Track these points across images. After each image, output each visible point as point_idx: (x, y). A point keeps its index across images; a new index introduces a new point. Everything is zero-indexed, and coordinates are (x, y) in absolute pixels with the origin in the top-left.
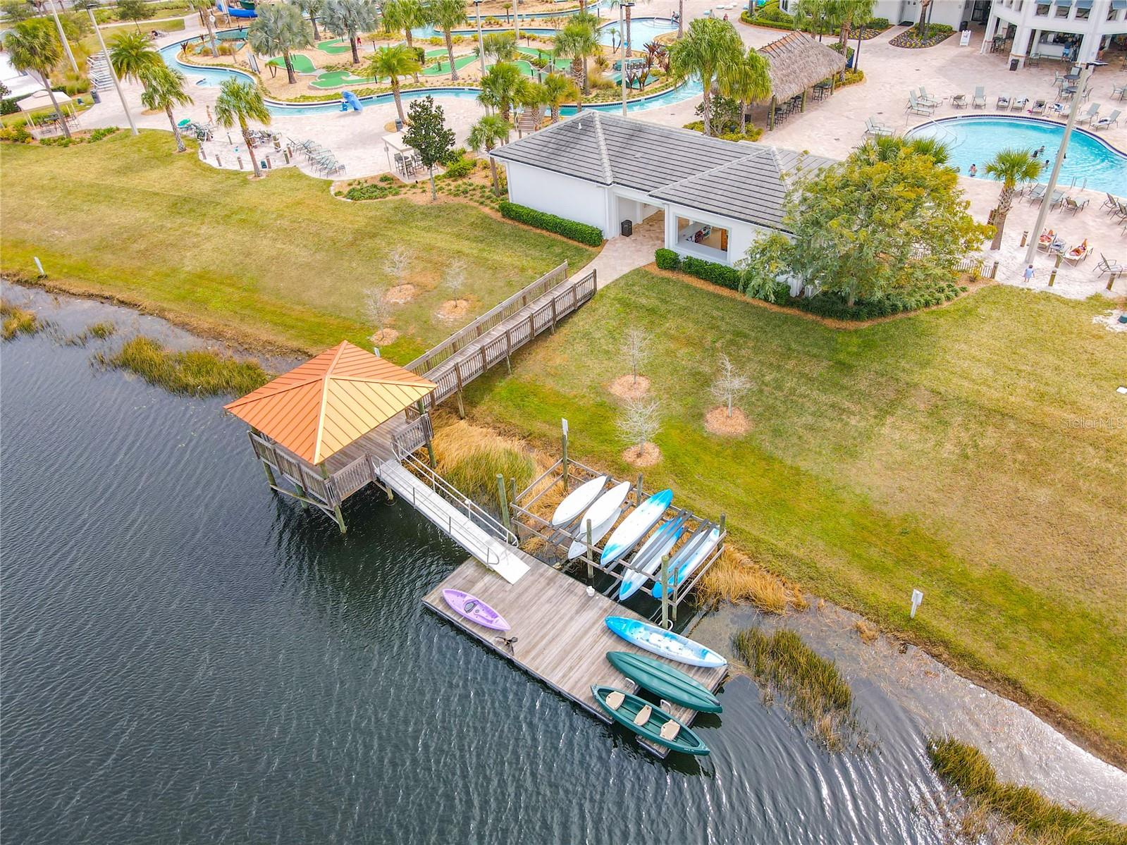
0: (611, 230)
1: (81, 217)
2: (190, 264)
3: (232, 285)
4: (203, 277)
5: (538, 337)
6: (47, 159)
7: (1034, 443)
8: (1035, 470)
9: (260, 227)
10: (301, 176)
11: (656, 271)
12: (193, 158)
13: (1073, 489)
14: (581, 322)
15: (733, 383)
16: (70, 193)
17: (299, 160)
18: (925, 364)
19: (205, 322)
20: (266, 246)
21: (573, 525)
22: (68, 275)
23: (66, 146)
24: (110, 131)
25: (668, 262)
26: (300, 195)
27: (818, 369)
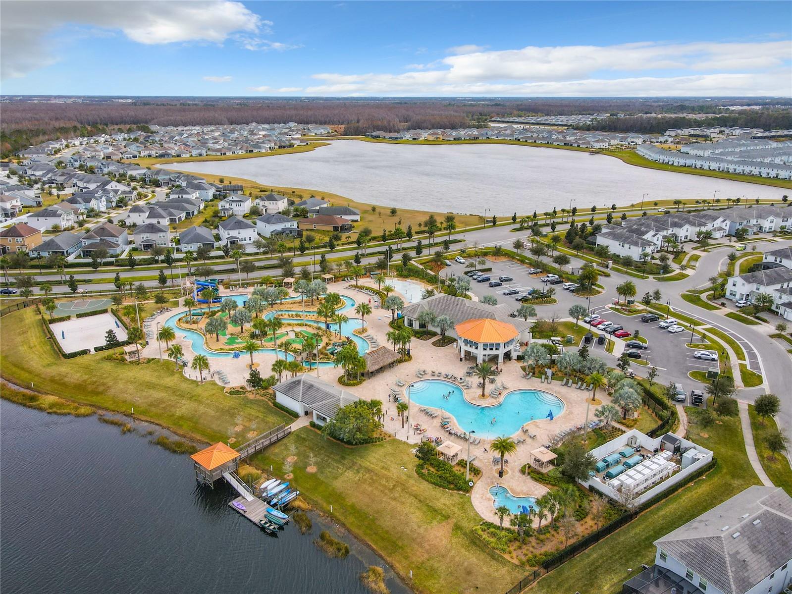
0: (301, 412)
1: (145, 394)
2: (178, 414)
3: (190, 421)
4: (182, 418)
5: (272, 444)
6: (132, 370)
7: (374, 478)
8: (373, 482)
9: (200, 402)
10: (216, 384)
11: (309, 427)
12: (181, 373)
13: (377, 488)
14: (285, 440)
15: (313, 460)
16: (141, 384)
17: (216, 378)
18: (361, 457)
19: (181, 432)
20: (202, 409)
21: (264, 489)
22: (140, 414)
23: (138, 365)
24: (153, 359)
25: (313, 425)
26: (214, 391)
27: (337, 457)
